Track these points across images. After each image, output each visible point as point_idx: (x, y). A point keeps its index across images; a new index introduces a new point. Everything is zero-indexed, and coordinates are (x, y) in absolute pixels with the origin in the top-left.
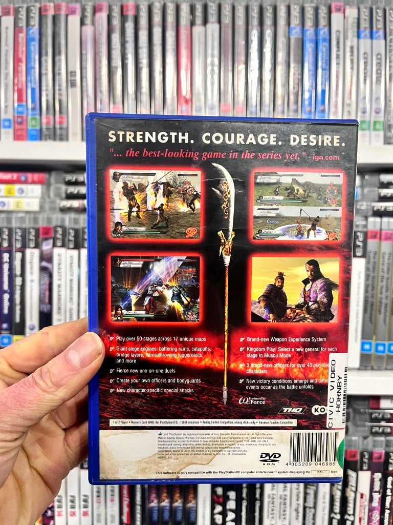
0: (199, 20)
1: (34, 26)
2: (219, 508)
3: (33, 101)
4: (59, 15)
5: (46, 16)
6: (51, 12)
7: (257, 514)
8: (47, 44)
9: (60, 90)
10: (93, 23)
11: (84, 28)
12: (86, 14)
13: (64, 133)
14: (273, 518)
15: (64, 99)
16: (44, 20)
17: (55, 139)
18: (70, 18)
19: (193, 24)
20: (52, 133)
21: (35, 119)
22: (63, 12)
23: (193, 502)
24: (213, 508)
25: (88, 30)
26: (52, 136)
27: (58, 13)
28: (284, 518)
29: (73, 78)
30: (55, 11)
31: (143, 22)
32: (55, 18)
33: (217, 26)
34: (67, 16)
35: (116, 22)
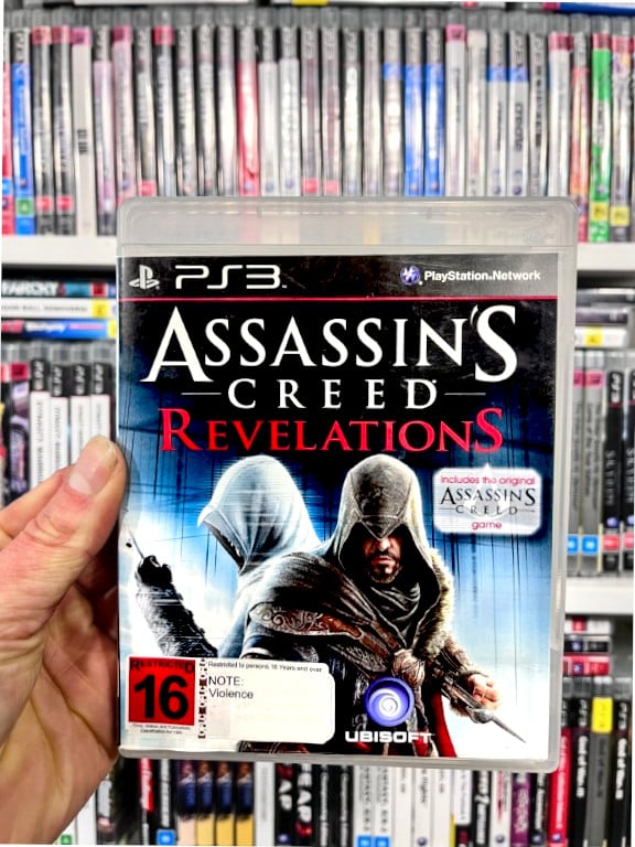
0: (268, 54)
1: (21, 62)
2: (286, 786)
3: (24, 174)
4: (60, 44)
5: (40, 46)
6: (46, 41)
7: (344, 794)
8: (41, 89)
9: (62, 158)
10: (111, 57)
11: (97, 64)
12: (99, 43)
13: (70, 221)
14: (368, 799)
15: (69, 171)
16: (36, 51)
17: (56, 233)
18: (76, 49)
19: (259, 59)
20: (50, 222)
21: (27, 202)
22: (65, 40)
23: (248, 776)
24: (277, 785)
25: (104, 67)
26: (52, 227)
27: (56, 41)
28: (385, 800)
29: (82, 140)
30: (53, 38)
31: (186, 55)
32: (53, 49)
33: (295, 63)
34: (71, 45)
35: (145, 56)
